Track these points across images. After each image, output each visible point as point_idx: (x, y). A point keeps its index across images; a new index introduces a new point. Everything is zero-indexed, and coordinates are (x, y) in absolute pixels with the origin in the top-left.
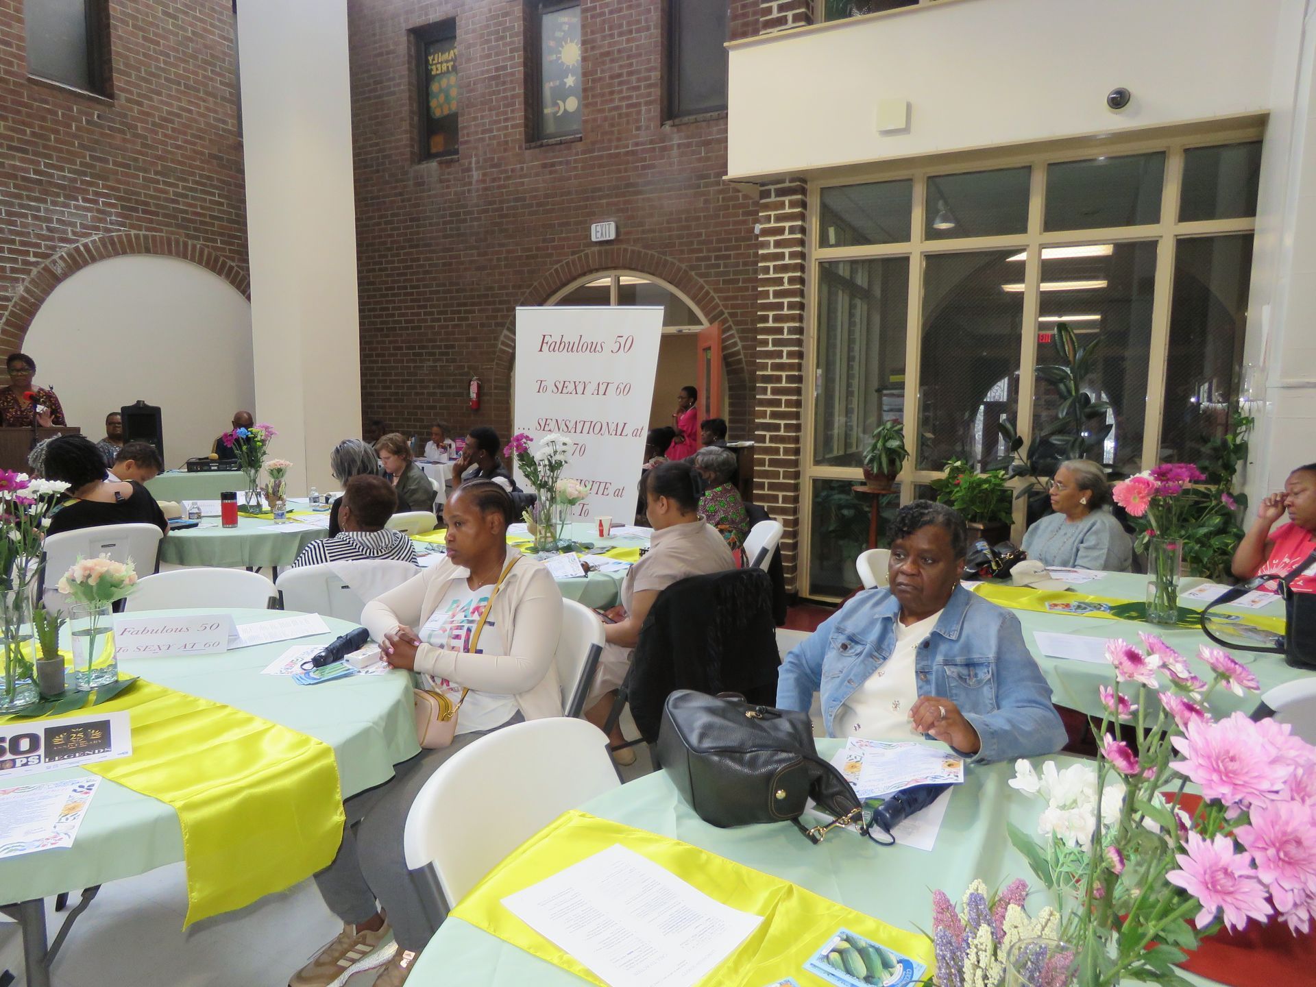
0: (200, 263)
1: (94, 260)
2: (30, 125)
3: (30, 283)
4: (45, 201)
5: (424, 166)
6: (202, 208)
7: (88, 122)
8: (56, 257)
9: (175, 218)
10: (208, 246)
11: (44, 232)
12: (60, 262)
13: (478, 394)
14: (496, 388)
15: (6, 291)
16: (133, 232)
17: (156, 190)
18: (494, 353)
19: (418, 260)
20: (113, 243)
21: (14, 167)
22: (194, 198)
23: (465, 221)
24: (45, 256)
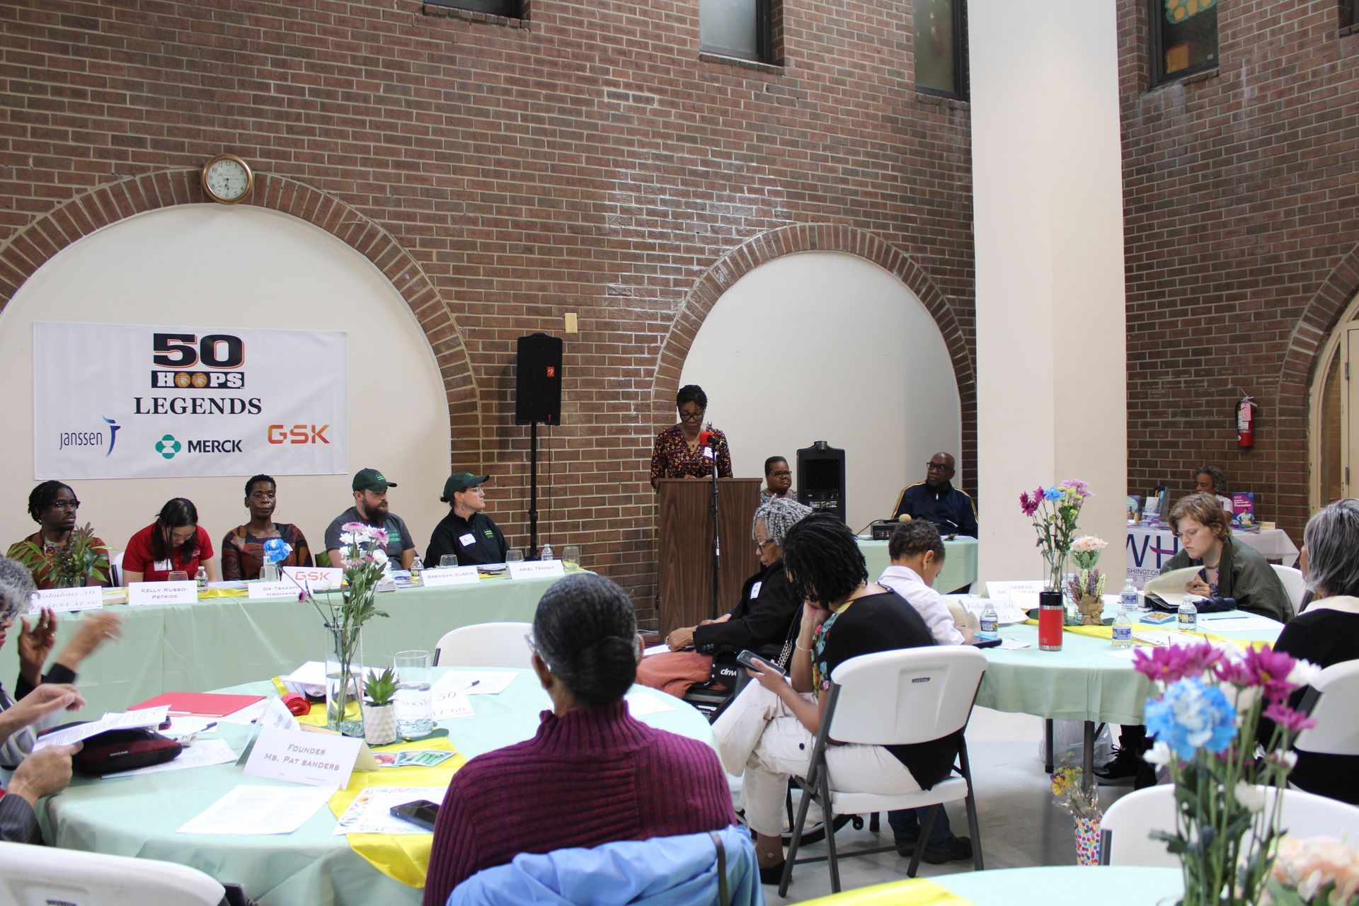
0: (869, 257)
1: (757, 263)
2: (700, 110)
3: (692, 296)
4: (710, 197)
5: (1159, 92)
6: (874, 185)
7: (757, 96)
8: (718, 263)
9: (844, 202)
10: (878, 235)
11: (709, 234)
12: (723, 269)
13: (1251, 424)
14: (1282, 413)
15: (669, 308)
16: (799, 224)
17: (825, 169)
18: (1281, 357)
19: (1151, 227)
20: (777, 241)
21: (682, 160)
22: (865, 174)
23: (1228, 162)
24: (709, 263)
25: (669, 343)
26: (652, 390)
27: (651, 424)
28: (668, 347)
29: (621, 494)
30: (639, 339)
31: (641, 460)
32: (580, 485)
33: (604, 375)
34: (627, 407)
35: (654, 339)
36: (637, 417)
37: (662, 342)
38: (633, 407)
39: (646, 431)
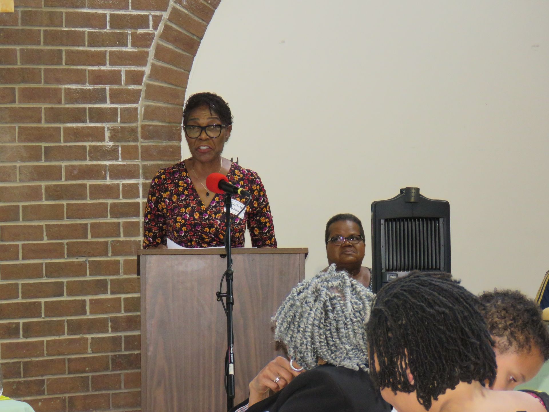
25: (167, 27)
26: (140, 106)
27: (138, 162)
28: (167, 34)
29: (89, 278)
30: (116, 22)
31: (122, 220)
32: (20, 262)
33: (59, 81)
34: (98, 134)
35: (143, 22)
36: (114, 150)
37: (155, 27)
38: (107, 134)
39: (131, 173)
